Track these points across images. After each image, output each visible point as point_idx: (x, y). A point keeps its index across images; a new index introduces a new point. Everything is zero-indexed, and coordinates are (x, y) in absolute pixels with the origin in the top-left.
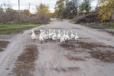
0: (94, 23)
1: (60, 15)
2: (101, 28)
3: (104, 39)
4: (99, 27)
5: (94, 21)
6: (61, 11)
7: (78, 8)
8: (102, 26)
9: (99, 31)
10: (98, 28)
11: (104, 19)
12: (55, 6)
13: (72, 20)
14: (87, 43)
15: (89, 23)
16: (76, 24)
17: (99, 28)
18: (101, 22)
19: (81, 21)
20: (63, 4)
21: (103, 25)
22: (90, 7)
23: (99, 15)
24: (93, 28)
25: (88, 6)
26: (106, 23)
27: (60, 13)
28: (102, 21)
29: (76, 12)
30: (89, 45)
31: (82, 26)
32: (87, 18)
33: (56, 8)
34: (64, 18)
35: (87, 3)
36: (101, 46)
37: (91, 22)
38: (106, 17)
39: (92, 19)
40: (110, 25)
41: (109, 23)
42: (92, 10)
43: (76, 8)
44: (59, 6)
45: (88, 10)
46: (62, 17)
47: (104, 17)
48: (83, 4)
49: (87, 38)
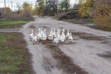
0: (75, 20)
1: (40, 12)
2: (81, 24)
3: (85, 30)
4: (80, 22)
5: (74, 17)
7: (58, 6)
8: (82, 22)
9: (80, 25)
10: (78, 24)
11: (83, 16)
12: (36, 3)
13: (54, 17)
14: (75, 33)
15: (70, 19)
16: (59, 20)
17: (80, 24)
18: (81, 19)
19: (64, 18)
20: (43, 2)
21: (82, 20)
22: (69, 5)
23: (79, 13)
24: (75, 23)
25: (67, 4)
26: (85, 19)
27: (41, 10)
28: (81, 17)
29: (56, 10)
30: (77, 33)
31: (64, 22)
32: (68, 15)
33: (36, 5)
34: (45, 15)
35: (66, 1)
36: (85, 34)
37: (72, 19)
38: (85, 14)
39: (73, 16)
40: (88, 21)
41: (87, 19)
42: (71, 7)
43: (56, 6)
44: (39, 4)
45: (67, 8)
46: (43, 14)
47: (83, 14)
48: (63, 3)
49: (74, 30)
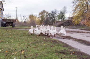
1: (42, 23)
5: (69, 25)
6: (43, 20)
7: (56, 18)
8: (75, 27)
12: (38, 16)
15: (66, 26)
16: (57, 27)
20: (44, 15)
22: (65, 17)
23: (73, 21)
25: (63, 16)
29: (55, 21)
32: (65, 24)
33: (39, 18)
35: (62, 14)
38: (78, 22)
40: (80, 27)
42: (66, 19)
43: (54, 18)
44: (41, 16)
45: (63, 19)
46: (44, 24)
47: (76, 22)
48: (60, 15)
